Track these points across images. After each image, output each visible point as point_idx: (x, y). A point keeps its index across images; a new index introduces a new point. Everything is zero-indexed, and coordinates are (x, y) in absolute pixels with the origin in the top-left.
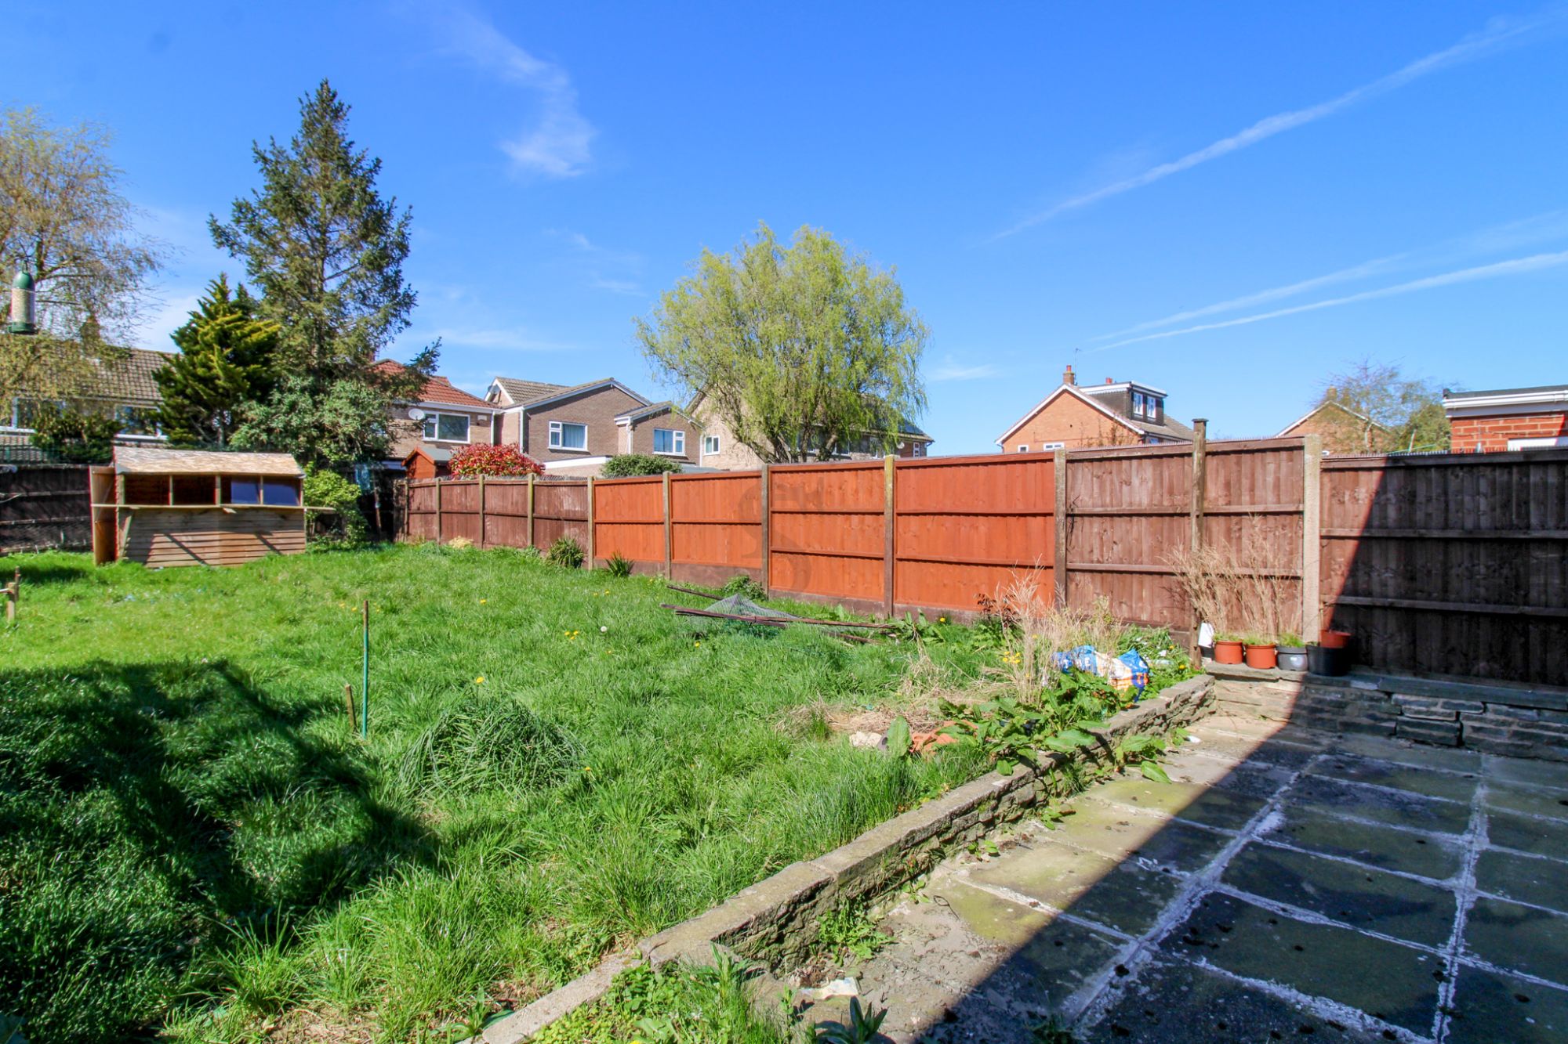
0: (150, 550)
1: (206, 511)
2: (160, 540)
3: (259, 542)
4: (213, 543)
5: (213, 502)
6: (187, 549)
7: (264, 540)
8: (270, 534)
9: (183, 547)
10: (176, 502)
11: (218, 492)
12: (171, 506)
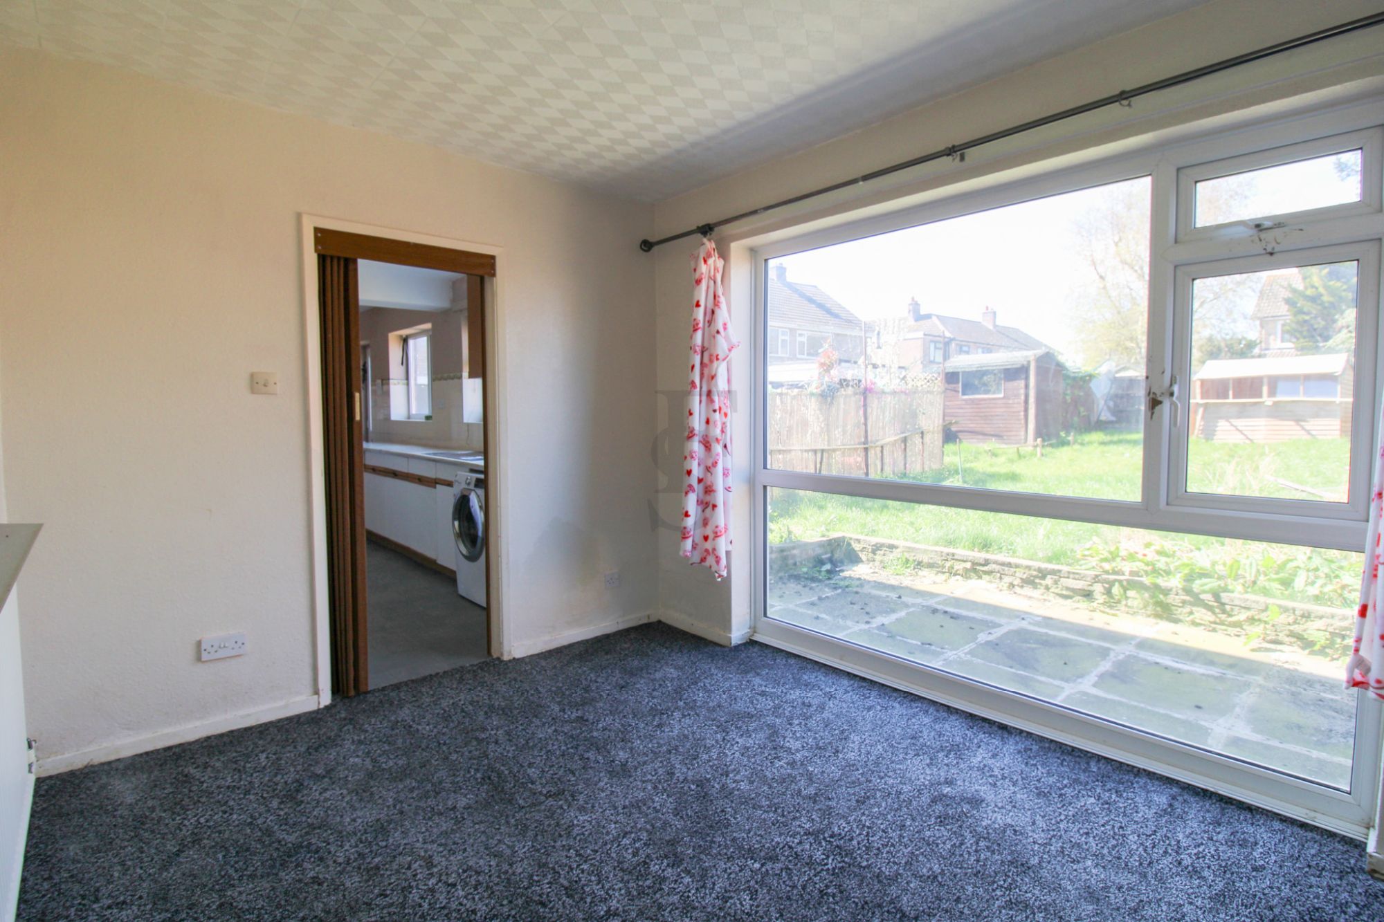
0: (1215, 431)
1: (1256, 404)
2: (1222, 425)
3: (1298, 428)
4: (1259, 427)
5: (1260, 396)
6: (1241, 431)
7: (1302, 426)
8: (1307, 421)
9: (1238, 430)
10: (1234, 397)
11: (1265, 389)
12: (1231, 400)
